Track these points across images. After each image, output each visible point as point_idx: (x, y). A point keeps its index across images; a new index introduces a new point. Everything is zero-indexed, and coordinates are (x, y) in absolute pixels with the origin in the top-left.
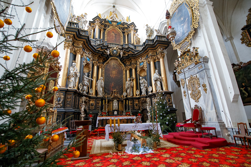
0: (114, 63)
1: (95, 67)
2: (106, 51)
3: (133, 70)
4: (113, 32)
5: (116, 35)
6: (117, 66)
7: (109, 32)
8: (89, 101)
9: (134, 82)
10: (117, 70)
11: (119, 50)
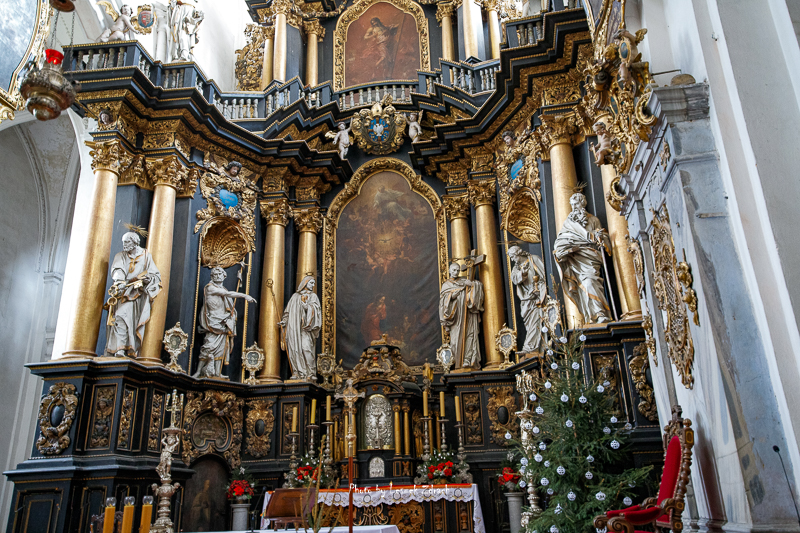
0: (383, 191)
1: (276, 232)
2: (329, 135)
3: (482, 213)
4: (378, 22)
5: (390, 32)
6: (401, 203)
7: (355, 30)
8: (246, 410)
9: (489, 279)
10: (400, 224)
11: (399, 117)
